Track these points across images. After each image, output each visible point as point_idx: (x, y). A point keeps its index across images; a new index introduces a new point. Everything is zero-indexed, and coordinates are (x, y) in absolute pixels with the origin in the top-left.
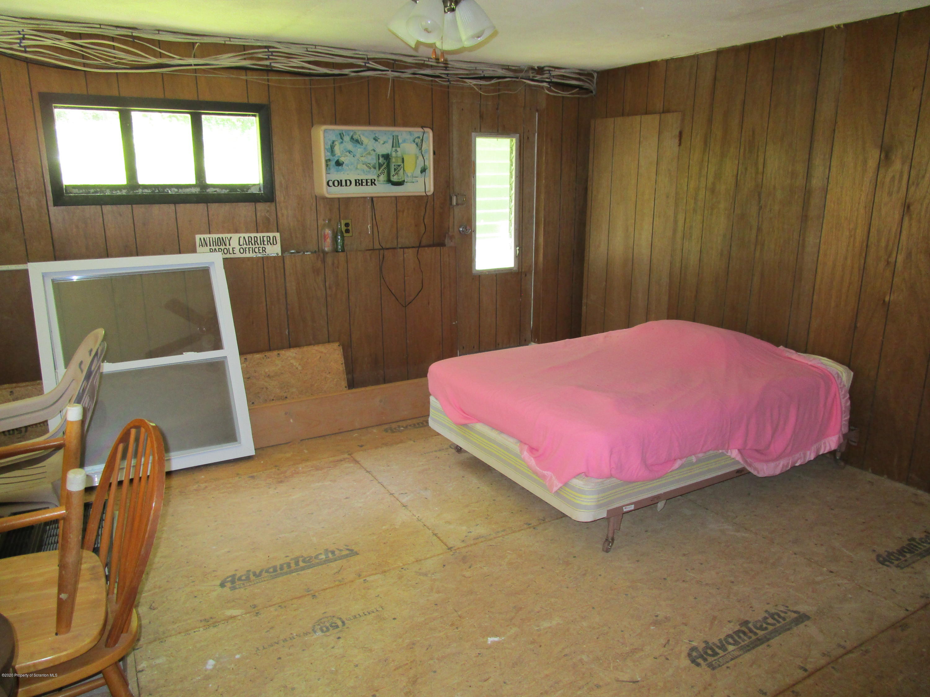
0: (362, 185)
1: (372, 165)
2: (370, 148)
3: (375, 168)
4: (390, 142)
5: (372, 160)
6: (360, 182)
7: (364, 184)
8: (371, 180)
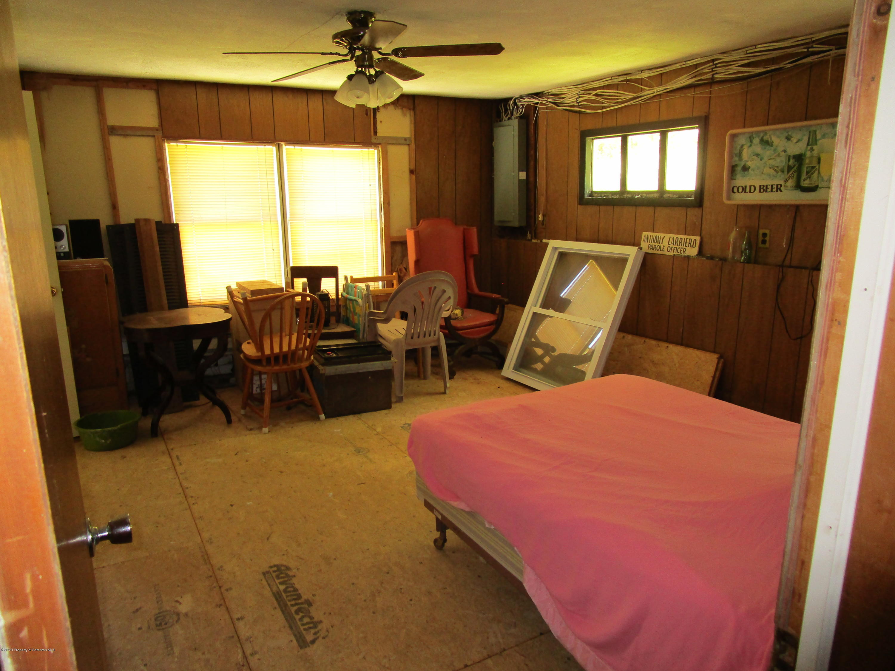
0: (766, 191)
1: (780, 168)
2: (780, 149)
3: (783, 171)
4: (806, 139)
5: (781, 162)
6: (765, 188)
7: (768, 190)
8: (777, 185)
